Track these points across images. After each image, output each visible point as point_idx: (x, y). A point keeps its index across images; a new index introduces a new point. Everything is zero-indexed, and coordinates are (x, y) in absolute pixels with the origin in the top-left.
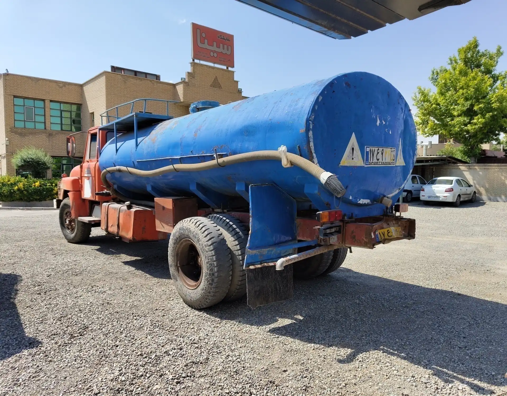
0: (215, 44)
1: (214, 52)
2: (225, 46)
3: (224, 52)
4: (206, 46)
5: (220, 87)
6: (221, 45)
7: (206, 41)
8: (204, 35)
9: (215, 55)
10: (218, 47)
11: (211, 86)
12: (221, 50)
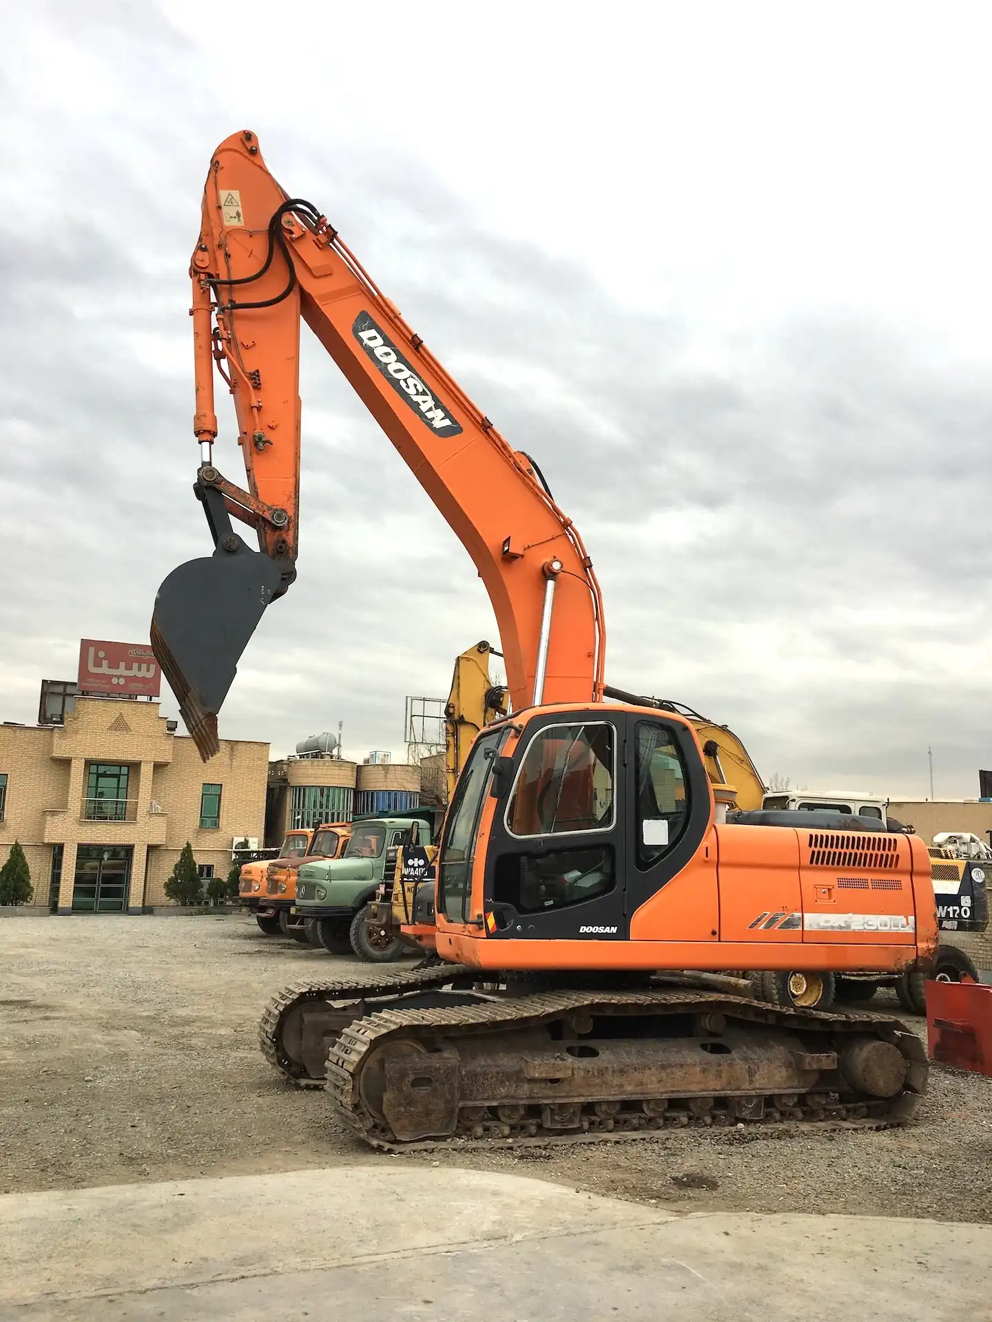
0: (122, 664)
1: (118, 677)
2: (144, 666)
3: (140, 675)
4: (104, 669)
5: (127, 728)
6: (135, 666)
7: (105, 663)
8: (102, 654)
9: (122, 682)
10: (129, 668)
11: (110, 728)
12: (134, 672)
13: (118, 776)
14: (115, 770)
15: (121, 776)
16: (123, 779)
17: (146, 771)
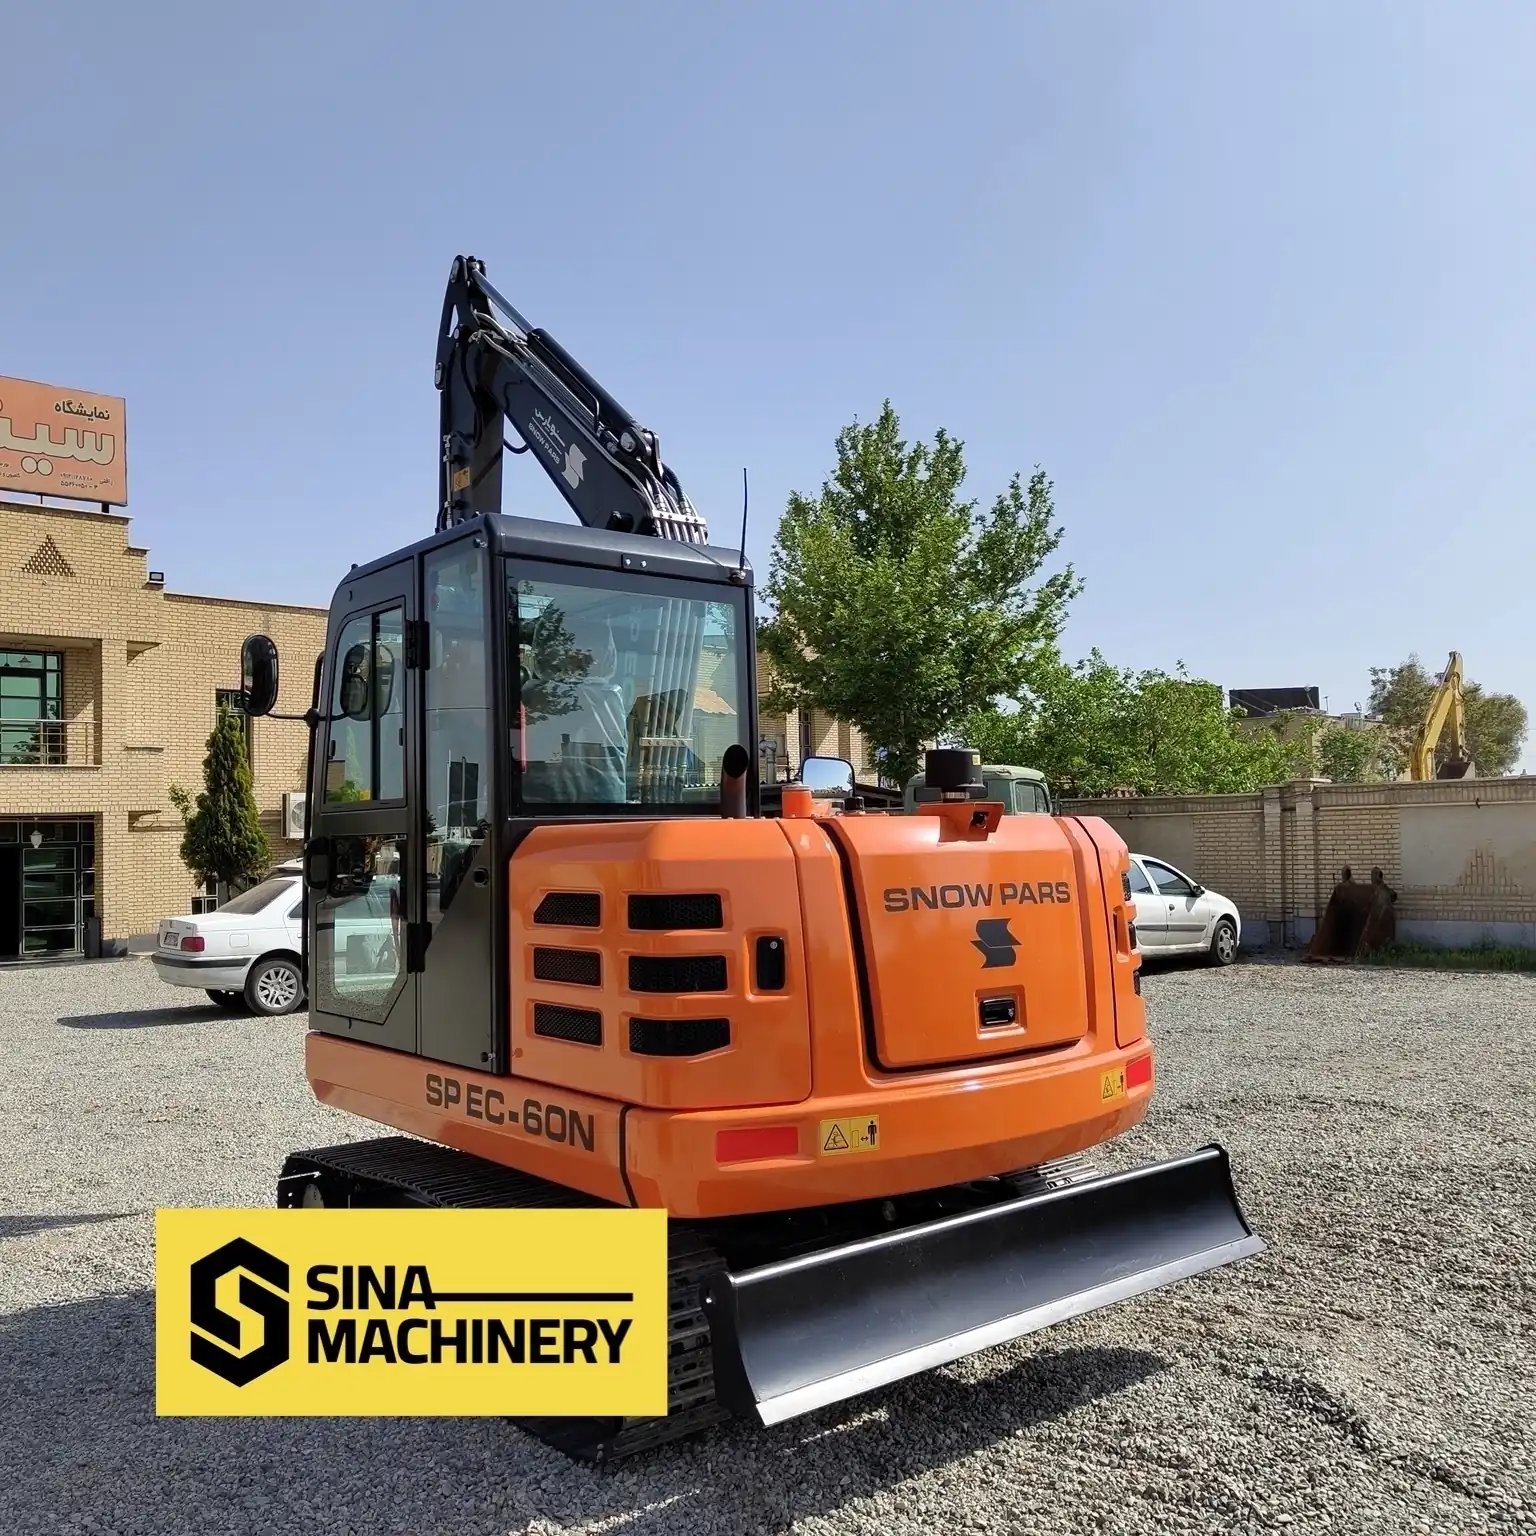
0: (43, 431)
1: (40, 457)
2: (90, 437)
3: (82, 455)
5: (66, 570)
6: (71, 435)
9: (45, 467)
10: (57, 439)
11: (27, 570)
12: (70, 448)
13: (41, 674)
14: (35, 662)
15: (48, 674)
16: (51, 678)
17: (112, 657)
